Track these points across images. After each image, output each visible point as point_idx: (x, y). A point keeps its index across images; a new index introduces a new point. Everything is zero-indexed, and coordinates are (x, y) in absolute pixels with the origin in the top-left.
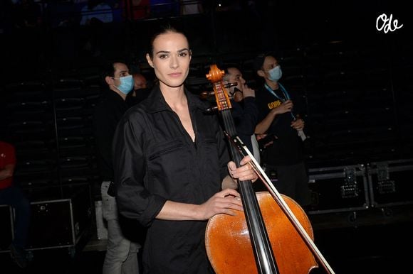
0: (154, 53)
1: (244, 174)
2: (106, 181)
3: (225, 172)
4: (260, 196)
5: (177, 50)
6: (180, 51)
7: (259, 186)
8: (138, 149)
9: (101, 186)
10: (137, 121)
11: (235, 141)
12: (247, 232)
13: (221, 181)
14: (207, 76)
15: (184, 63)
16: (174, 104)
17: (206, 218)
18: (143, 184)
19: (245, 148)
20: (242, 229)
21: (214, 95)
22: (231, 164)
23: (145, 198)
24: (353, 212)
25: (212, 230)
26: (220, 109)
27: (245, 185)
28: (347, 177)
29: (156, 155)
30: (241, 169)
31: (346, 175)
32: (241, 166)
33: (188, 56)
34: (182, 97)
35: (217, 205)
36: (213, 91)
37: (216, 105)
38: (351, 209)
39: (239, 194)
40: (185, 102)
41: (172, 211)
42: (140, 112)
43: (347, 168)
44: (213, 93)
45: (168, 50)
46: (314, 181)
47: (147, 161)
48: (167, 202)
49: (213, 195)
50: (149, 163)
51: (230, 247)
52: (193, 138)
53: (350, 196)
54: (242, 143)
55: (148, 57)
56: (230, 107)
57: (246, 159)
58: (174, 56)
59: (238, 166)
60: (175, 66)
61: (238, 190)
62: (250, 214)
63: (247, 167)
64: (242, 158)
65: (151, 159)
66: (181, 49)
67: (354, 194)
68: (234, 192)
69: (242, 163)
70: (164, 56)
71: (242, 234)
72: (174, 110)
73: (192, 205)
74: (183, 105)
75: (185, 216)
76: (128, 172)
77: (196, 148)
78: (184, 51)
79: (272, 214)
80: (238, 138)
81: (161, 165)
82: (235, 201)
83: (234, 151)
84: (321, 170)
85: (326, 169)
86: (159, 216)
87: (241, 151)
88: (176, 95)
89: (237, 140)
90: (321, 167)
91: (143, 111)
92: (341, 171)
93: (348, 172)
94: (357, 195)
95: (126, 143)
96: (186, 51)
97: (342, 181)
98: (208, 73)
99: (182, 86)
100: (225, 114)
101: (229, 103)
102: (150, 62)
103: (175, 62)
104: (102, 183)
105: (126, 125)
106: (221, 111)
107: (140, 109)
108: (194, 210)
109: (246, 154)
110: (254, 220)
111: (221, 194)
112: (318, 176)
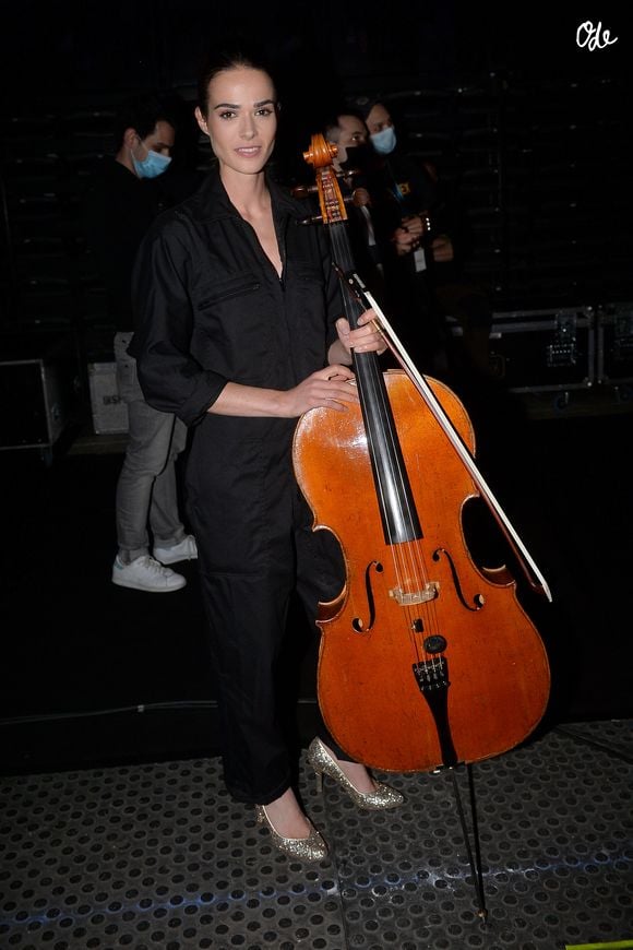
0: (210, 107)
1: (363, 341)
2: (123, 331)
3: (332, 336)
4: (390, 378)
5: (253, 103)
6: (259, 105)
7: (387, 361)
8: (178, 290)
9: (113, 340)
10: (177, 236)
11: (351, 282)
12: (363, 441)
13: (327, 348)
14: (306, 156)
15: (267, 127)
16: (246, 207)
17: (296, 414)
18: (186, 353)
19: (368, 296)
20: (357, 435)
21: (316, 193)
22: (342, 324)
23: (187, 377)
24: (563, 391)
25: (304, 434)
26: (325, 221)
27: (364, 361)
28: (559, 329)
29: (212, 302)
30: (358, 332)
31: (559, 325)
32: (359, 327)
33: (273, 115)
34: (261, 194)
35: (314, 393)
36: (315, 184)
37: (320, 214)
38: (560, 386)
39: (353, 375)
40: (267, 202)
41: (236, 401)
42: (182, 222)
43: (561, 312)
44: (314, 189)
45: (236, 104)
46: (500, 335)
47: (195, 310)
48: (229, 384)
49: (310, 374)
50: (198, 314)
51: (334, 464)
52: (280, 271)
53: (562, 365)
54: (363, 286)
55: (198, 113)
56: (345, 218)
57: (368, 316)
58: (247, 114)
59: (353, 327)
60: (249, 133)
61: (352, 368)
62: (369, 410)
63: (368, 329)
64: (362, 312)
65: (201, 307)
66: (259, 101)
67: (569, 361)
68: (345, 372)
69: (360, 322)
70: (228, 114)
71: (354, 443)
72: (245, 218)
73: (272, 391)
74: (263, 209)
75: (261, 411)
76: (159, 333)
77: (284, 290)
78: (266, 106)
79: (408, 409)
80: (355, 276)
81: (218, 319)
82: (346, 388)
83: (348, 300)
84: (514, 315)
85: (524, 314)
86: (214, 409)
87: (360, 301)
88: (250, 187)
89: (355, 280)
90: (515, 310)
91: (187, 220)
92: (552, 318)
93: (564, 320)
94: (574, 362)
95: (156, 278)
96: (270, 106)
97: (550, 336)
98: (307, 150)
99: (262, 174)
100: (334, 230)
101: (344, 210)
102: (202, 124)
103: (249, 126)
104: (115, 335)
105: (157, 244)
106: (327, 225)
107: (182, 216)
108: (274, 400)
109: (369, 307)
110: (376, 420)
111: (323, 375)
112: (508, 327)
